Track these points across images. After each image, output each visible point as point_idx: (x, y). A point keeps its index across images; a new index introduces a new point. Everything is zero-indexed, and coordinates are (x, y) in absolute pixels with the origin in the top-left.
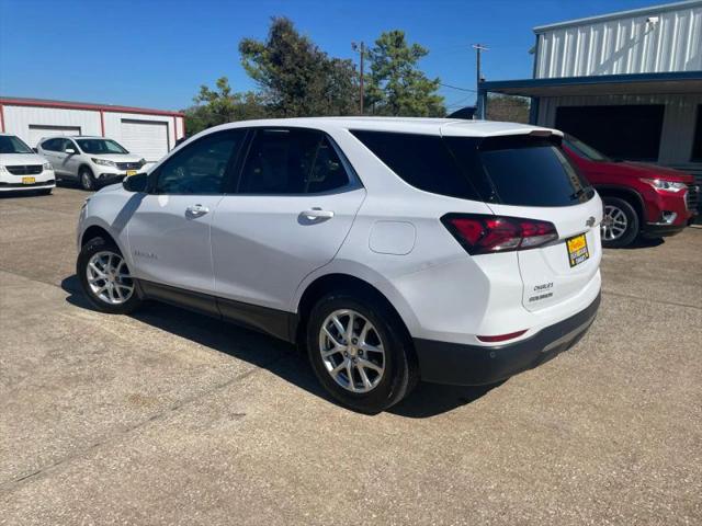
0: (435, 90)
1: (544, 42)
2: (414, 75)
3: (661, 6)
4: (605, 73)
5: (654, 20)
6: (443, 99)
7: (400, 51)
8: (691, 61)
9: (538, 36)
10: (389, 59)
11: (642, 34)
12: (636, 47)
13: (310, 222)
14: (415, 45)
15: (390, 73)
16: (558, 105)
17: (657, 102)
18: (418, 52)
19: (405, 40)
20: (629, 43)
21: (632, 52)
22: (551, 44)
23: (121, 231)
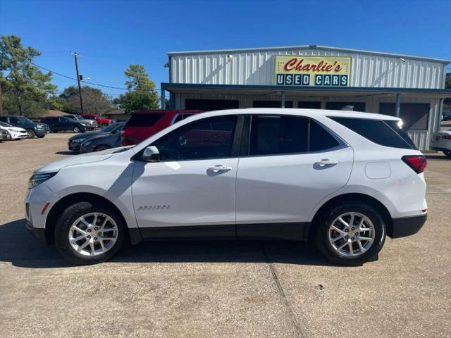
0: (49, 80)
2: (32, 69)
4: (209, 83)
5: (231, 56)
6: (57, 87)
7: (18, 50)
9: (170, 58)
10: (8, 55)
11: (225, 64)
12: (222, 69)
13: (322, 168)
14: (30, 48)
15: (9, 66)
17: (235, 99)
18: (33, 53)
19: (21, 43)
20: (219, 67)
21: (221, 72)
22: (178, 64)
23: (122, 193)
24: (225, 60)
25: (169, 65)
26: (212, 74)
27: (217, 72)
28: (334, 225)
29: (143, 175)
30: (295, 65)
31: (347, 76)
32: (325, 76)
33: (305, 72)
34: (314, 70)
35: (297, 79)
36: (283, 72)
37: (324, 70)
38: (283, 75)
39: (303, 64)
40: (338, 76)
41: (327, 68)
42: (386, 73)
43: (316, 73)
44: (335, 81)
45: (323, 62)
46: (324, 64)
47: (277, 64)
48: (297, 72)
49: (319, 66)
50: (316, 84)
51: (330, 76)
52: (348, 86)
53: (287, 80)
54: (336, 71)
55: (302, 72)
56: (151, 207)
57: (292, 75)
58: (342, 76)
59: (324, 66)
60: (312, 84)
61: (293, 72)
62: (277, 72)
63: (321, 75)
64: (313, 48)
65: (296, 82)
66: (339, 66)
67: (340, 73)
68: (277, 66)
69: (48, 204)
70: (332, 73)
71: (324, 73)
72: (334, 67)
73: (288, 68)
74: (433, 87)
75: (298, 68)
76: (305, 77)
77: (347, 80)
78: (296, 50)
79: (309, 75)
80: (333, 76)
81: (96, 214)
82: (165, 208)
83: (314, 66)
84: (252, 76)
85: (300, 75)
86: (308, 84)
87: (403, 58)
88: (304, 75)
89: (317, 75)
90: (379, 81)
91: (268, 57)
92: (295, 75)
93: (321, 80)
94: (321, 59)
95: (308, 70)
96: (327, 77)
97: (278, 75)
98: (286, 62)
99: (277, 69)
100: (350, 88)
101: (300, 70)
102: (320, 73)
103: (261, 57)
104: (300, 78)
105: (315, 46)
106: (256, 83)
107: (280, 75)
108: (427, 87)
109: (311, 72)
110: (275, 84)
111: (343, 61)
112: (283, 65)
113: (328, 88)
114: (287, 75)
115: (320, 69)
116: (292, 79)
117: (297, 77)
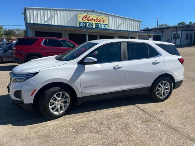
1: (28, 12)
3: (58, 9)
4: (47, 24)
5: (58, 12)
8: (66, 23)
9: (26, 10)
11: (54, 15)
12: (53, 18)
13: (155, 64)
16: (35, 31)
17: (60, 32)
21: (53, 19)
22: (29, 13)
23: (76, 81)
24: (54, 13)
25: (25, 14)
26: (48, 19)
27: (51, 18)
28: (158, 87)
29: (85, 71)
30: (87, 18)
31: (107, 25)
32: (99, 24)
33: (91, 22)
34: (94, 21)
35: (88, 25)
36: (82, 21)
37: (98, 22)
38: (82, 22)
39: (90, 18)
40: (104, 24)
41: (100, 21)
42: (121, 24)
43: (95, 22)
44: (103, 26)
45: (98, 18)
46: (98, 19)
47: (79, 17)
48: (88, 22)
49: (96, 20)
50: (95, 27)
51: (101, 24)
52: (108, 29)
53: (83, 25)
54: (103, 22)
55: (90, 22)
56: (89, 86)
57: (85, 23)
58: (105, 24)
59: (99, 20)
60: (94, 27)
61: (86, 21)
62: (79, 21)
63: (97, 24)
64: (93, 11)
65: (88, 26)
66: (104, 20)
67: (104, 23)
68: (79, 18)
69: (35, 90)
70: (102, 23)
71: (99, 23)
72: (102, 20)
73: (84, 19)
74: (136, 31)
75: (88, 20)
76: (91, 24)
77: (107, 26)
78: (87, 11)
79: (92, 23)
80: (102, 24)
81: (61, 93)
82: (95, 86)
83: (94, 19)
84: (68, 22)
85: (89, 23)
86: (92, 27)
87: (127, 18)
88: (91, 23)
89: (96, 24)
90: (118, 27)
91: (74, 13)
92: (87, 23)
93: (97, 26)
94: (97, 17)
95: (92, 21)
96: (100, 25)
97: (80, 22)
98: (83, 17)
99: (79, 20)
100: (108, 30)
101: (89, 21)
102: (97, 22)
103: (71, 13)
104: (89, 24)
105: (94, 11)
106: (70, 25)
107: (81, 22)
108: (134, 30)
109: (93, 22)
110: (79, 26)
111: (106, 18)
112: (82, 18)
113: (97, 29)
114: (83, 22)
115: (97, 21)
116: (86, 24)
117: (88, 23)
